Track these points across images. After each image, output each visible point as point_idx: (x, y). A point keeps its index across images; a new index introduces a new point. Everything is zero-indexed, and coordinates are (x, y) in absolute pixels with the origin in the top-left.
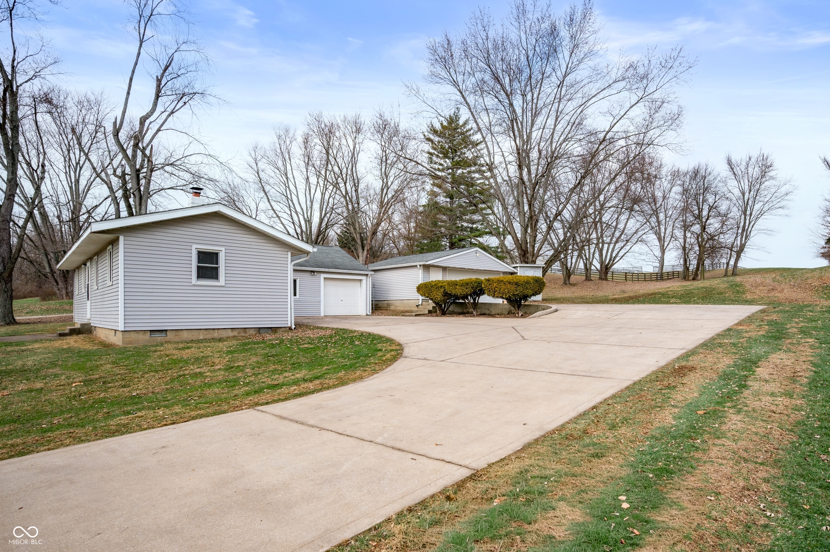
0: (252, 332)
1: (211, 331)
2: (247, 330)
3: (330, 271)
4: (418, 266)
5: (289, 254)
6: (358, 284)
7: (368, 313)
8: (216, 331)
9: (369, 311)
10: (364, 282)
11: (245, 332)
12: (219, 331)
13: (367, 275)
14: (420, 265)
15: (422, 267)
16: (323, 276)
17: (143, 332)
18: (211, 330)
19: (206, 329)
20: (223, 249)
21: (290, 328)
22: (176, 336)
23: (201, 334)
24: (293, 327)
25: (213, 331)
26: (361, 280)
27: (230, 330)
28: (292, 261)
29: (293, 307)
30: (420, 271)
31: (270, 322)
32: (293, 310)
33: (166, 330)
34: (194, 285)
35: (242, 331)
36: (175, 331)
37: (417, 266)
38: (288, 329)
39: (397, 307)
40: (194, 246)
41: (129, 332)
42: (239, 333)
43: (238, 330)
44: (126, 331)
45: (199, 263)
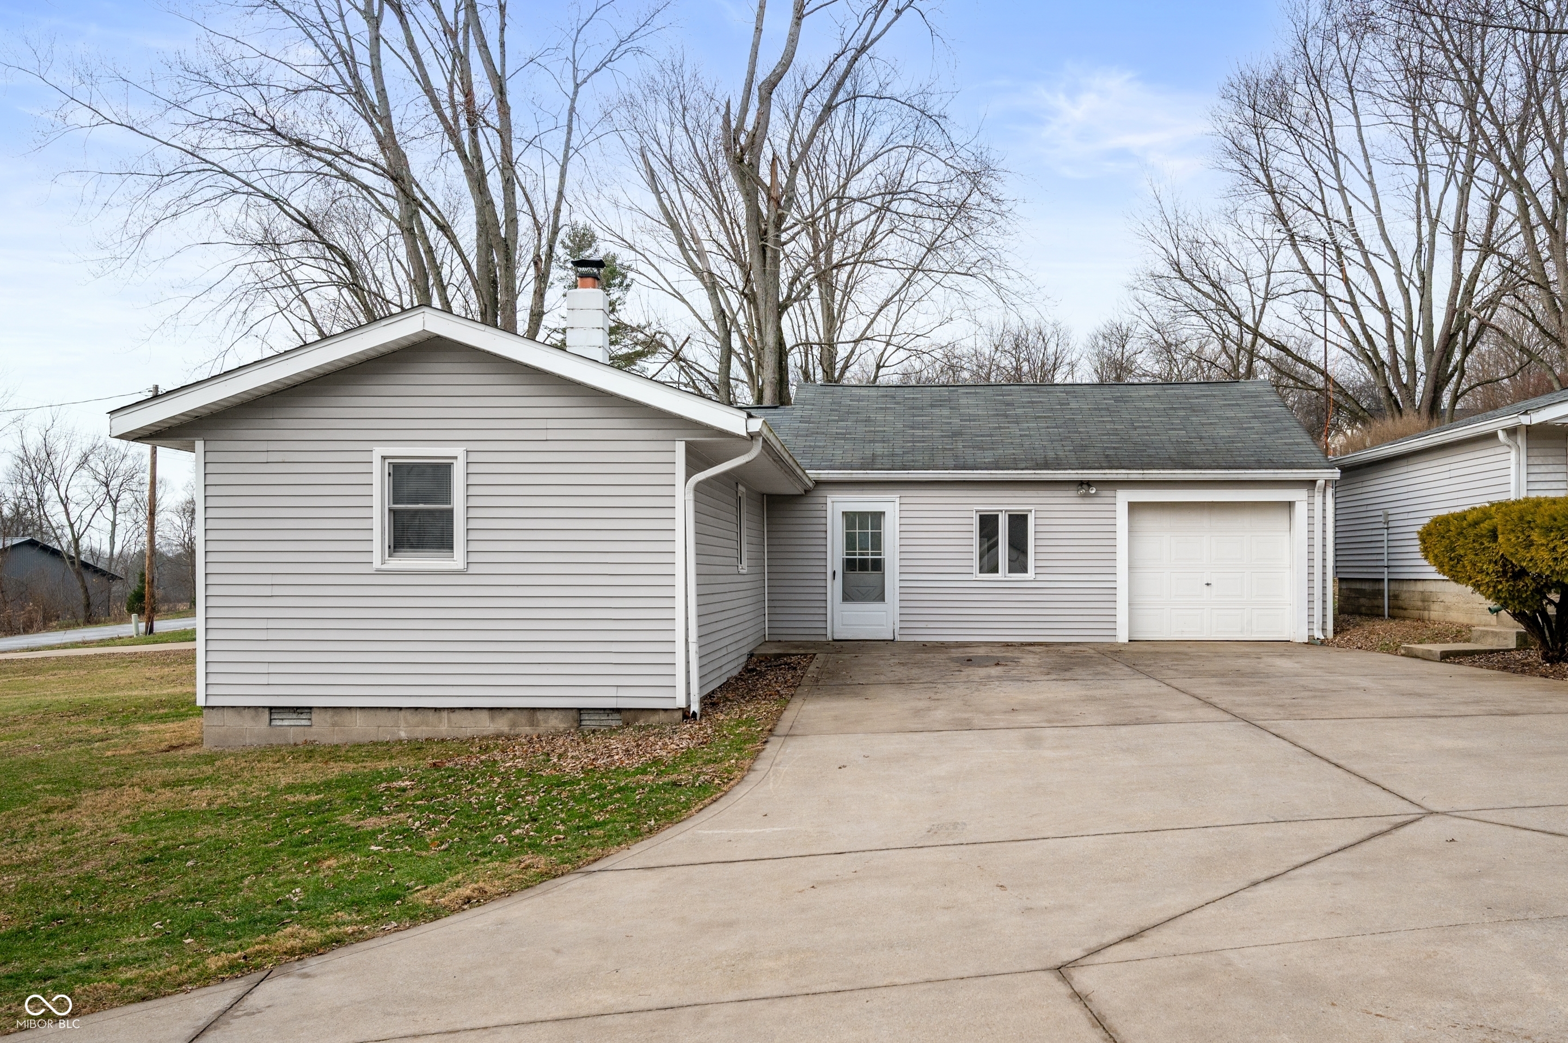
0: (556, 723)
1: (431, 716)
2: (540, 716)
3: (1147, 477)
4: (1501, 435)
5: (680, 448)
6: (1278, 521)
7: (1318, 634)
8: (445, 714)
9: (1322, 626)
10: (1301, 510)
11: (532, 724)
12: (455, 716)
13: (1313, 483)
14: (1512, 432)
15: (1521, 440)
16: (1124, 497)
17: (252, 712)
18: (431, 713)
19: (417, 709)
20: (458, 451)
21: (686, 715)
22: (334, 725)
23: (402, 724)
24: (695, 708)
25: (437, 714)
26: (1290, 505)
27: (485, 713)
28: (688, 476)
29: (693, 637)
30: (1513, 455)
31: (613, 692)
32: (693, 648)
33: (310, 708)
34: (380, 572)
35: (523, 718)
36: (330, 712)
37: (1493, 436)
38: (679, 715)
39: (1448, 608)
40: (380, 451)
41: (221, 711)
42: (513, 725)
43: (510, 715)
44: (213, 707)
45: (394, 503)
